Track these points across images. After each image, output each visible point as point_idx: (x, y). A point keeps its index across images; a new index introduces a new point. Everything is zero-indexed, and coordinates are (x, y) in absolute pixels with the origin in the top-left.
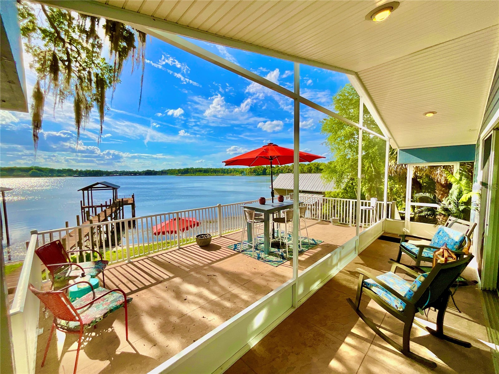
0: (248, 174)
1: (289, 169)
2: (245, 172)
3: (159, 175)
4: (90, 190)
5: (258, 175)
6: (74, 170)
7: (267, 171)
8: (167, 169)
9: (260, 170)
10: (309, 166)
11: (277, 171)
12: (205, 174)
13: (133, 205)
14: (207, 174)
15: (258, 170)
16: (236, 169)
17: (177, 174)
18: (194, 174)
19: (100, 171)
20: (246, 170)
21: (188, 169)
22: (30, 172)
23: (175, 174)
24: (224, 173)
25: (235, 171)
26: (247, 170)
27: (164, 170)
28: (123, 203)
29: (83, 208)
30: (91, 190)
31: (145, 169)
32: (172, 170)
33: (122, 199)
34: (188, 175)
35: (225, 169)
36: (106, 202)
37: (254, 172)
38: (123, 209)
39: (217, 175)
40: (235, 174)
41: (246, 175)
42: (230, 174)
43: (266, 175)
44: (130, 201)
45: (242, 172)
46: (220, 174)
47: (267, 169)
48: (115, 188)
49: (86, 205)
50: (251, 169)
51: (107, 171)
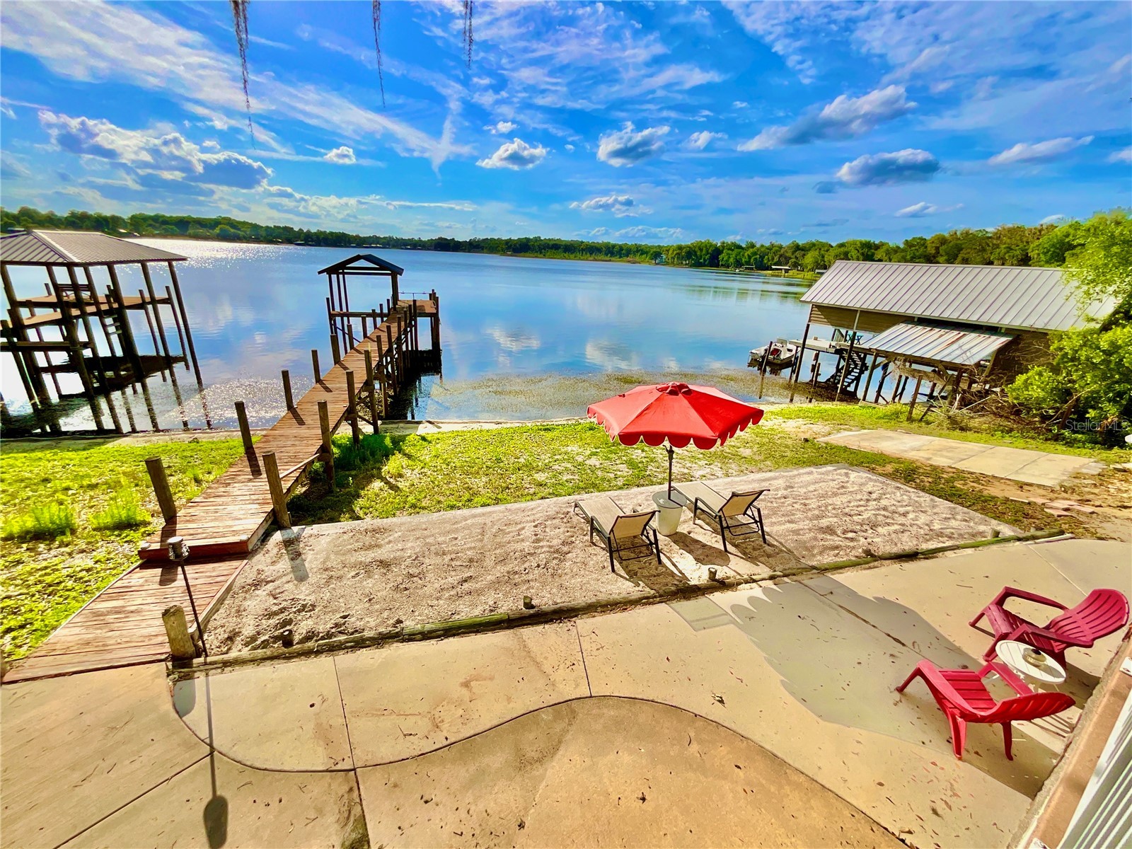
0: (673, 263)
1: (781, 256)
2: (664, 257)
3: (464, 251)
4: (341, 273)
5: (698, 265)
7: (720, 257)
8: (481, 238)
9: (704, 252)
10: (842, 249)
11: (750, 257)
12: (566, 255)
13: (435, 318)
14: (572, 256)
15: (698, 253)
16: (640, 246)
17: (503, 252)
18: (541, 253)
19: (343, 235)
20: (668, 251)
21: (528, 240)
22: (217, 231)
23: (499, 251)
24: (612, 254)
25: (638, 251)
26: (670, 252)
27: (474, 240)
28: (414, 312)
29: (332, 317)
30: (344, 274)
31: (435, 237)
32: (492, 240)
33: (415, 301)
34: (527, 254)
35: (614, 246)
36: (381, 305)
37: (688, 259)
38: (416, 326)
39: (595, 260)
40: (637, 258)
41: (667, 264)
42: (625, 258)
43: (717, 266)
44: (430, 309)
45: (656, 255)
46: (603, 257)
47: (722, 252)
48: (395, 272)
49: (337, 309)
50: (680, 248)
51: (357, 236)
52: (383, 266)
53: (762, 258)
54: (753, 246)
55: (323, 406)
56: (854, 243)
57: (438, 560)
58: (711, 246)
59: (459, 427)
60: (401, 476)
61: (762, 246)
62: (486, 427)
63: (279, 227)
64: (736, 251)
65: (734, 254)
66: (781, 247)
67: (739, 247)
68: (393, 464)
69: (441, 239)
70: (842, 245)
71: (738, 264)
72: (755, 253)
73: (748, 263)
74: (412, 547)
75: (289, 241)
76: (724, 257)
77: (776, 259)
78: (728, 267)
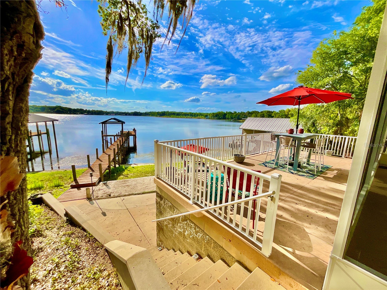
1: (245, 115)
3: (143, 115)
5: (219, 119)
6: (85, 109)
7: (226, 116)
9: (221, 115)
11: (235, 116)
12: (177, 116)
13: (135, 136)
14: (179, 117)
15: (219, 115)
16: (201, 113)
17: (157, 116)
19: (102, 111)
20: (210, 115)
21: (165, 112)
22: (56, 110)
23: (155, 115)
24: (192, 116)
25: (200, 115)
27: (146, 112)
28: (129, 134)
29: (103, 137)
30: (106, 124)
31: (133, 111)
32: (153, 112)
33: (129, 131)
34: (164, 116)
35: (193, 113)
36: (119, 133)
37: (216, 117)
38: (129, 138)
39: (187, 118)
40: (200, 117)
41: (209, 119)
42: (196, 117)
43: (225, 119)
44: (133, 133)
45: (206, 116)
46: (189, 117)
47: (227, 115)
48: (123, 123)
49: (104, 134)
50: (213, 114)
51: (106, 111)
52: (119, 121)
53: (239, 116)
54: (236, 113)
55: (100, 165)
56: (265, 111)
57: (140, 184)
58: (223, 113)
59: (143, 165)
60: (128, 175)
61: (239, 113)
62: (151, 164)
63: (78, 109)
64: (231, 114)
65: (230, 115)
66: (244, 113)
67: (232, 113)
68: (126, 172)
69: (135, 112)
70: (262, 112)
71: (232, 118)
72: (237, 115)
73: (235, 118)
74: (134, 183)
75: (82, 113)
76: (227, 116)
77: (243, 116)
78: (229, 119)
